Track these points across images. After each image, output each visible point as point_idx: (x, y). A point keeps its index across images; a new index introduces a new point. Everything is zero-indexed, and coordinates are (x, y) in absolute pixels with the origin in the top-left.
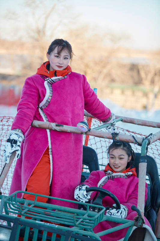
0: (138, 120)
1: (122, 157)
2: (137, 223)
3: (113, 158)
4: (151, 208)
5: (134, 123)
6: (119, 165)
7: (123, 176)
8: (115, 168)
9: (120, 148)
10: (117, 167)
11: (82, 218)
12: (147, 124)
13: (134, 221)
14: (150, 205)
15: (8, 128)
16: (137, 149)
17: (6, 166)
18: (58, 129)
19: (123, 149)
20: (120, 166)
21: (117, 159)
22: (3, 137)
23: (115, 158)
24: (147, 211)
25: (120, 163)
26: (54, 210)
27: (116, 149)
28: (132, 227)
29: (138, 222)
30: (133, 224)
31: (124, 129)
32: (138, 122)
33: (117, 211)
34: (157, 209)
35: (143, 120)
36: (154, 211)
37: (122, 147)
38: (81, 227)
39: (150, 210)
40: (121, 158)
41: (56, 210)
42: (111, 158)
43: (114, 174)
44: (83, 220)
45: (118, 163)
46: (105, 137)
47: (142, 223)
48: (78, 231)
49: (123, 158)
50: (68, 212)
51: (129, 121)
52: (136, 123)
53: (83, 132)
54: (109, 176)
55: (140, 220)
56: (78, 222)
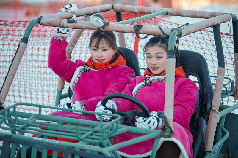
0: (186, 12)
1: (160, 55)
2: (164, 133)
3: (149, 57)
4: (200, 116)
5: (182, 14)
6: (157, 66)
7: (162, 80)
8: (153, 69)
9: (157, 44)
10: (155, 68)
11: (91, 131)
12: (198, 16)
13: (161, 130)
14: (198, 113)
15: (45, 33)
16: (195, 47)
17: (8, 75)
18: (70, 26)
19: (161, 46)
20: (159, 68)
21: (154, 58)
22: (40, 45)
23: (152, 57)
24: (196, 119)
25: (158, 63)
26: (65, 124)
27: (151, 46)
28: (158, 138)
29: (165, 131)
30: (159, 134)
31: (179, 25)
32: (186, 13)
33: (143, 120)
34: (207, 116)
35: (192, 11)
36: (203, 119)
37: (159, 43)
38: (88, 142)
39: (199, 118)
40: (159, 57)
41: (68, 124)
42: (148, 57)
43: (152, 78)
44: (92, 133)
45: (156, 63)
46: (127, 32)
47: (169, 133)
48: (82, 146)
49: (161, 57)
50: (76, 124)
51: (176, 14)
52: (185, 15)
53: (100, 27)
54: (147, 81)
55: (167, 129)
56: (84, 136)
